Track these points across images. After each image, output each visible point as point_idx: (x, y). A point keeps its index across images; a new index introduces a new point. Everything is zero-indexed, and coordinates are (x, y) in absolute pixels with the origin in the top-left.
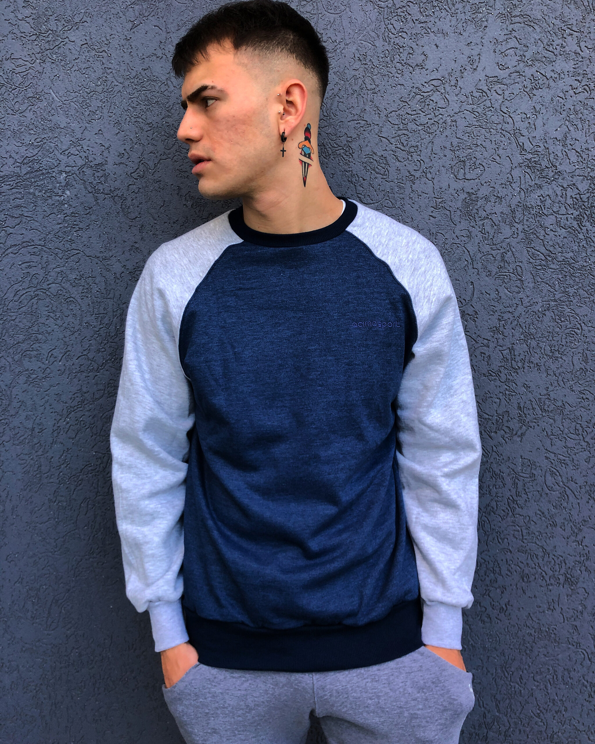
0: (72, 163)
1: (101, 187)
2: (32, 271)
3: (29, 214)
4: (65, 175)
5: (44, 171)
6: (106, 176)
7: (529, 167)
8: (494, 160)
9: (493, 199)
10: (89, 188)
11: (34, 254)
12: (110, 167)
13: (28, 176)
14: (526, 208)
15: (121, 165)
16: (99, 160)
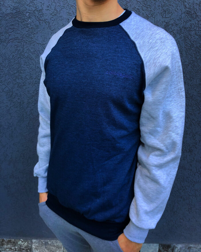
0: (31, 9)
1: (41, 18)
2: (18, 48)
3: (16, 28)
4: (28, 14)
5: (21, 12)
6: (43, 14)
7: (187, 13)
8: (176, 11)
9: (174, 25)
10: (37, 19)
11: (19, 42)
12: (44, 11)
13: (15, 14)
14: (185, 28)
15: (48, 10)
16: (40, 8)
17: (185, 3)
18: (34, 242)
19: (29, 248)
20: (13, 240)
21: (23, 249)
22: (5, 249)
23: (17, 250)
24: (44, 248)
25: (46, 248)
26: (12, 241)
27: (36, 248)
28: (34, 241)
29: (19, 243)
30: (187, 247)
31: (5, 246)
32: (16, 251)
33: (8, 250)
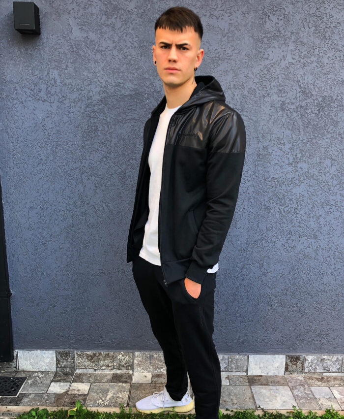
0: (149, 91)
2: (135, 129)
3: (134, 108)
4: (147, 95)
5: (140, 94)
7: (302, 93)
11: (135, 122)
13: (134, 95)
17: (300, 83)
18: (136, 355)
19: (130, 364)
20: (112, 353)
21: (123, 366)
22: (101, 367)
23: (115, 367)
24: (149, 364)
25: (151, 363)
26: (110, 355)
27: (139, 364)
28: (137, 353)
29: (118, 358)
30: (320, 360)
31: (102, 362)
32: (114, 369)
33: (104, 368)
